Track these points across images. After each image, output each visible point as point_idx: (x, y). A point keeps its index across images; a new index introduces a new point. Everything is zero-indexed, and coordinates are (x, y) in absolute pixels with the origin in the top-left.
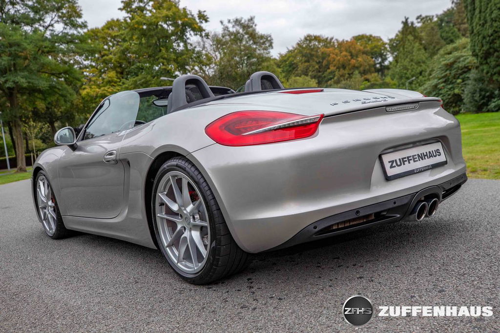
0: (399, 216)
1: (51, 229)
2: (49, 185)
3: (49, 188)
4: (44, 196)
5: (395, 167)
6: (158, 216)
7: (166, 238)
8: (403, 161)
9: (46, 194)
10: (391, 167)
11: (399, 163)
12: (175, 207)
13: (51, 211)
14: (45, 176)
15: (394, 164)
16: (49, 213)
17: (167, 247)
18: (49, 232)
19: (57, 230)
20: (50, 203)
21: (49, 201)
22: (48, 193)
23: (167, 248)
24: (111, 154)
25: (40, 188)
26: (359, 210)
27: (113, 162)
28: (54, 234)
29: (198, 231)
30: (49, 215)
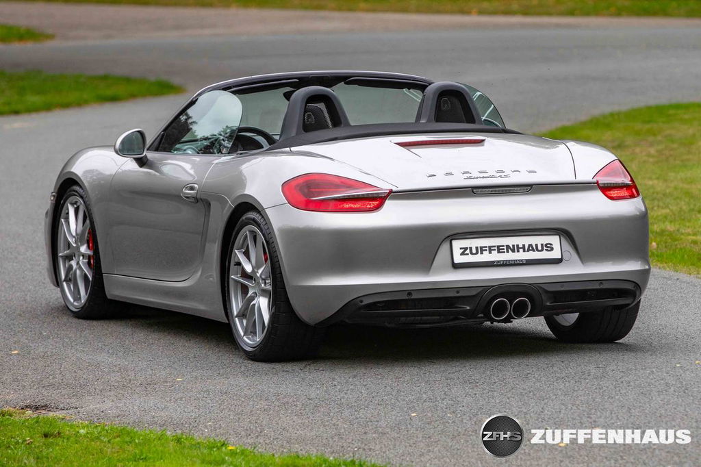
0: (468, 308)
1: (77, 297)
2: (88, 216)
3: (88, 221)
4: (74, 234)
5: (468, 254)
6: (233, 279)
7: (236, 305)
8: (481, 250)
9: (79, 231)
10: (463, 254)
11: (474, 251)
12: (248, 268)
13: (83, 263)
14: (82, 197)
15: (468, 251)
16: (80, 268)
17: (236, 317)
18: (72, 304)
19: (89, 300)
20: (83, 249)
21: (83, 244)
22: (83, 232)
23: (237, 319)
24: (192, 188)
25: (67, 219)
26: (412, 292)
27: (193, 200)
28: (82, 308)
29: (266, 297)
30: (78, 272)
